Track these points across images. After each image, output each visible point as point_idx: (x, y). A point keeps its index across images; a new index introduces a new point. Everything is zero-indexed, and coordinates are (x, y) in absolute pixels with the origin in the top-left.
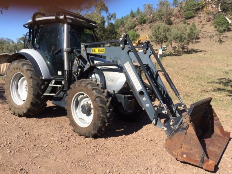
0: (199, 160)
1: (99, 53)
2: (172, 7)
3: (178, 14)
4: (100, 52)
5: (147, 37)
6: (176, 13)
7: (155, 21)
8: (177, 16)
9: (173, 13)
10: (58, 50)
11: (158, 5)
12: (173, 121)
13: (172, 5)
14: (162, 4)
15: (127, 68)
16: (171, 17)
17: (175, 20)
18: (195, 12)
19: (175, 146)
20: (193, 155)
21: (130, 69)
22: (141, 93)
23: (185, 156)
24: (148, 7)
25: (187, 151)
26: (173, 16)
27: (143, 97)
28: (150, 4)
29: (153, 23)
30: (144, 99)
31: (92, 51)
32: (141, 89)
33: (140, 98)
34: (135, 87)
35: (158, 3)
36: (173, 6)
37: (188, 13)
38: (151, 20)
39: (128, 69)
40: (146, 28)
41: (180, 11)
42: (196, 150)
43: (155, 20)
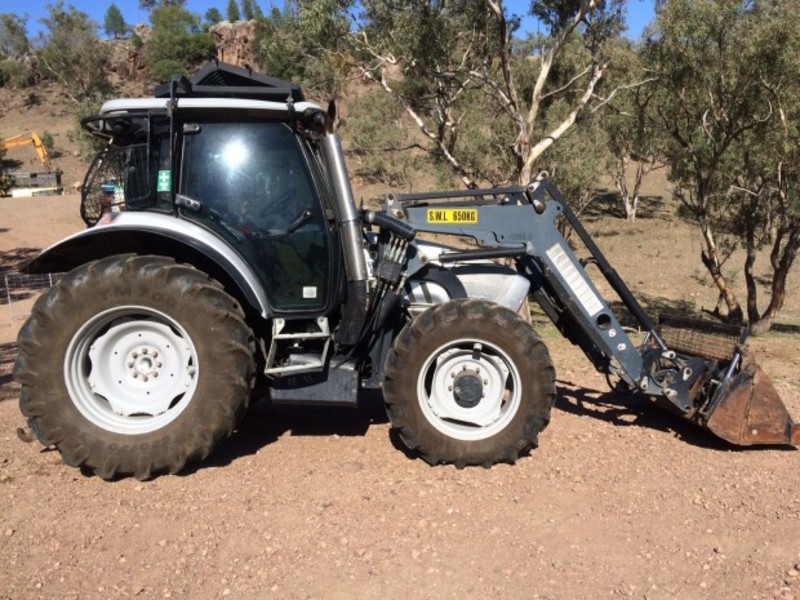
0: (782, 431)
1: (457, 221)
2: (104, 38)
3: (131, 66)
4: (462, 221)
5: (34, 141)
6: (122, 60)
7: (46, 81)
8: (127, 71)
9: (114, 61)
10: (305, 215)
11: (47, 22)
12: (688, 372)
13: (103, 31)
14: (65, 22)
15: (554, 260)
16: (108, 75)
17: (123, 85)
18: (188, 65)
19: (733, 418)
20: (770, 426)
21: (564, 262)
22: (603, 319)
23: (755, 432)
24: (9, 26)
25: (760, 421)
26: (114, 70)
27: (608, 329)
28: (16, 17)
29: (39, 87)
30: (612, 333)
31: (429, 216)
32: (602, 310)
33: (601, 333)
34: (583, 307)
35: (48, 15)
36: (108, 32)
37: (168, 68)
38: (28, 76)
39: (558, 262)
40: (12, 104)
41: (135, 55)
42: (776, 414)
43: (46, 78)
